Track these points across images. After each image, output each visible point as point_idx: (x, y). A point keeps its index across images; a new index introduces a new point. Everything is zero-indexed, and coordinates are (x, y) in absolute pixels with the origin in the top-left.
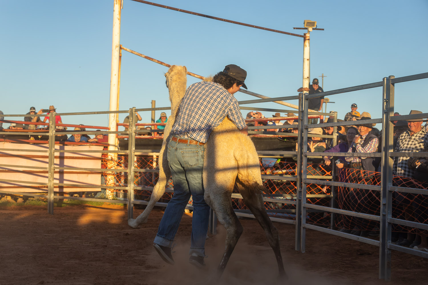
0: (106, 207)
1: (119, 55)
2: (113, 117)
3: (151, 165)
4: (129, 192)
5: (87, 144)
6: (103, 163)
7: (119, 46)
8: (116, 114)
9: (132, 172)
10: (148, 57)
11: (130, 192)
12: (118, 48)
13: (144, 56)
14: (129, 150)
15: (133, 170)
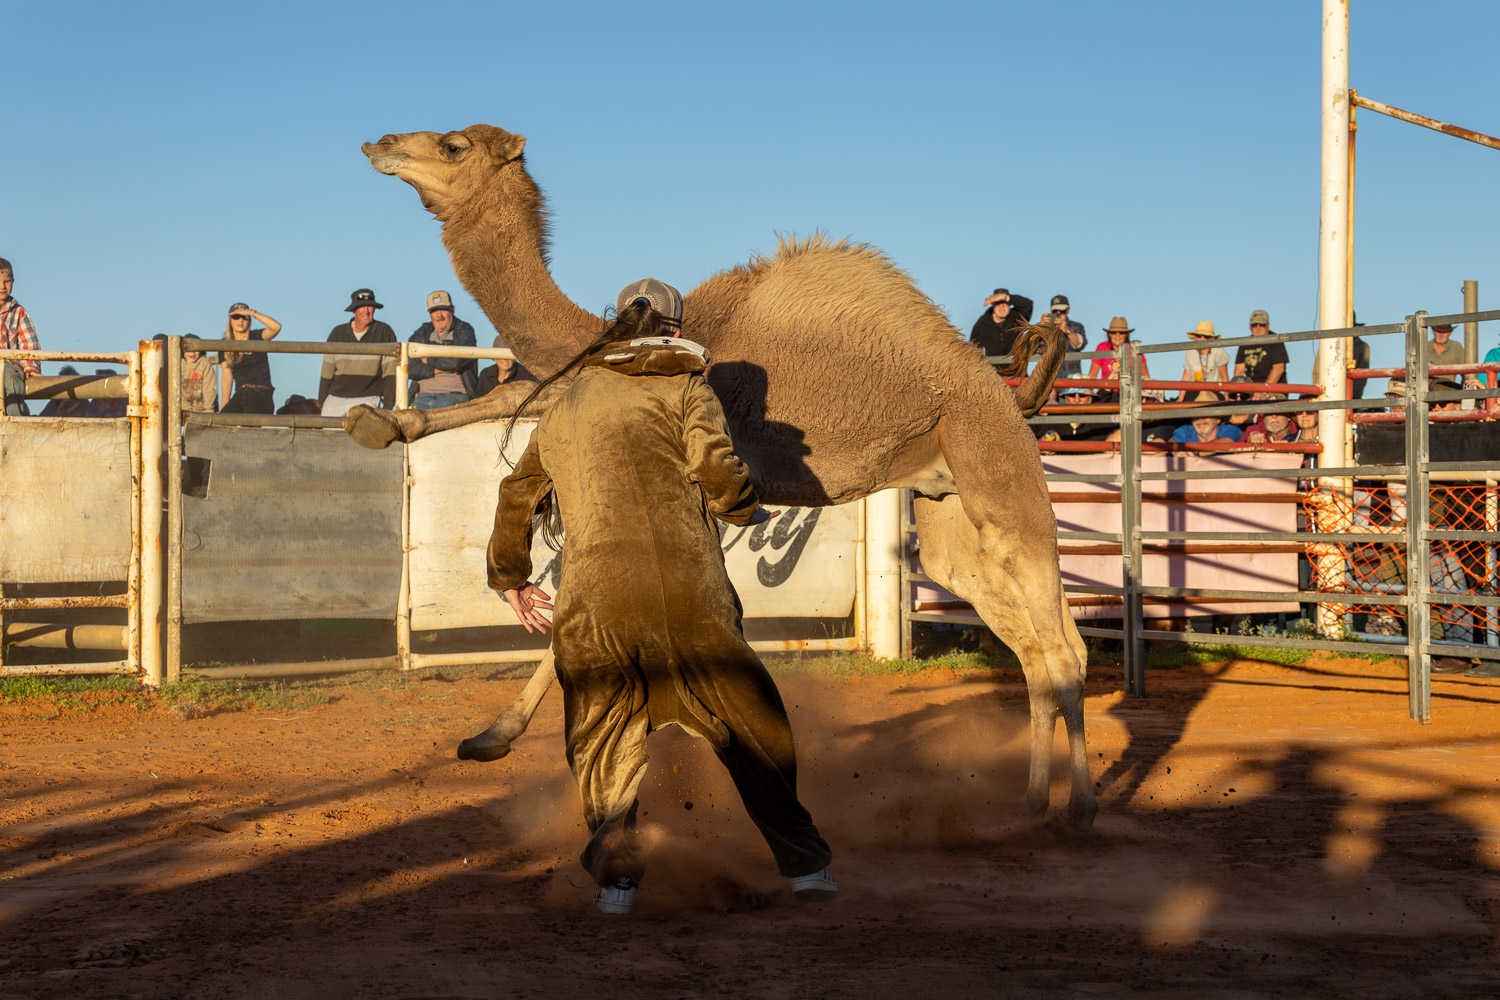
0: (1320, 666)
1: (1349, 127)
2: (1334, 350)
3: (1480, 516)
4: (1412, 613)
5: (1245, 449)
6: (1304, 513)
7: (1347, 97)
8: (1342, 339)
9: (1423, 542)
10: (1456, 128)
11: (1416, 613)
12: (1343, 104)
13: (1440, 125)
14: (1409, 465)
15: (1424, 536)
